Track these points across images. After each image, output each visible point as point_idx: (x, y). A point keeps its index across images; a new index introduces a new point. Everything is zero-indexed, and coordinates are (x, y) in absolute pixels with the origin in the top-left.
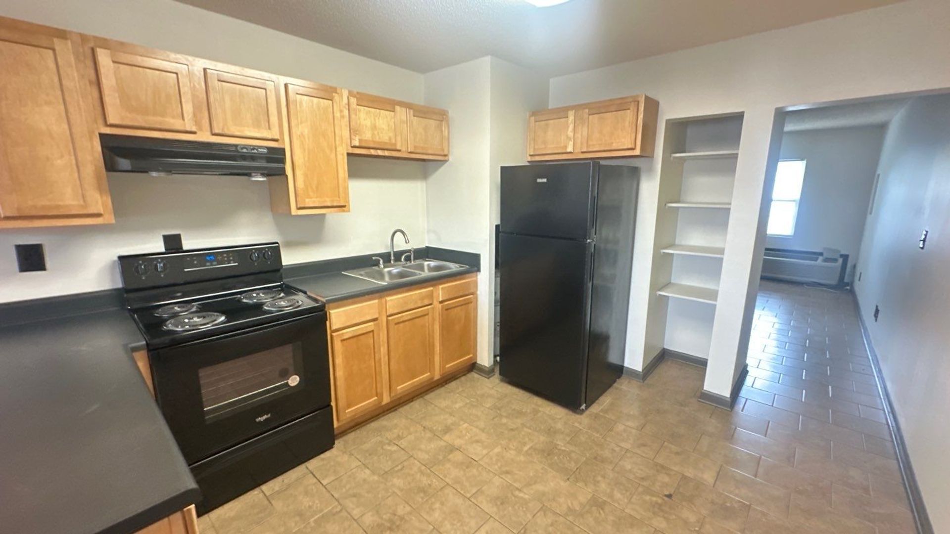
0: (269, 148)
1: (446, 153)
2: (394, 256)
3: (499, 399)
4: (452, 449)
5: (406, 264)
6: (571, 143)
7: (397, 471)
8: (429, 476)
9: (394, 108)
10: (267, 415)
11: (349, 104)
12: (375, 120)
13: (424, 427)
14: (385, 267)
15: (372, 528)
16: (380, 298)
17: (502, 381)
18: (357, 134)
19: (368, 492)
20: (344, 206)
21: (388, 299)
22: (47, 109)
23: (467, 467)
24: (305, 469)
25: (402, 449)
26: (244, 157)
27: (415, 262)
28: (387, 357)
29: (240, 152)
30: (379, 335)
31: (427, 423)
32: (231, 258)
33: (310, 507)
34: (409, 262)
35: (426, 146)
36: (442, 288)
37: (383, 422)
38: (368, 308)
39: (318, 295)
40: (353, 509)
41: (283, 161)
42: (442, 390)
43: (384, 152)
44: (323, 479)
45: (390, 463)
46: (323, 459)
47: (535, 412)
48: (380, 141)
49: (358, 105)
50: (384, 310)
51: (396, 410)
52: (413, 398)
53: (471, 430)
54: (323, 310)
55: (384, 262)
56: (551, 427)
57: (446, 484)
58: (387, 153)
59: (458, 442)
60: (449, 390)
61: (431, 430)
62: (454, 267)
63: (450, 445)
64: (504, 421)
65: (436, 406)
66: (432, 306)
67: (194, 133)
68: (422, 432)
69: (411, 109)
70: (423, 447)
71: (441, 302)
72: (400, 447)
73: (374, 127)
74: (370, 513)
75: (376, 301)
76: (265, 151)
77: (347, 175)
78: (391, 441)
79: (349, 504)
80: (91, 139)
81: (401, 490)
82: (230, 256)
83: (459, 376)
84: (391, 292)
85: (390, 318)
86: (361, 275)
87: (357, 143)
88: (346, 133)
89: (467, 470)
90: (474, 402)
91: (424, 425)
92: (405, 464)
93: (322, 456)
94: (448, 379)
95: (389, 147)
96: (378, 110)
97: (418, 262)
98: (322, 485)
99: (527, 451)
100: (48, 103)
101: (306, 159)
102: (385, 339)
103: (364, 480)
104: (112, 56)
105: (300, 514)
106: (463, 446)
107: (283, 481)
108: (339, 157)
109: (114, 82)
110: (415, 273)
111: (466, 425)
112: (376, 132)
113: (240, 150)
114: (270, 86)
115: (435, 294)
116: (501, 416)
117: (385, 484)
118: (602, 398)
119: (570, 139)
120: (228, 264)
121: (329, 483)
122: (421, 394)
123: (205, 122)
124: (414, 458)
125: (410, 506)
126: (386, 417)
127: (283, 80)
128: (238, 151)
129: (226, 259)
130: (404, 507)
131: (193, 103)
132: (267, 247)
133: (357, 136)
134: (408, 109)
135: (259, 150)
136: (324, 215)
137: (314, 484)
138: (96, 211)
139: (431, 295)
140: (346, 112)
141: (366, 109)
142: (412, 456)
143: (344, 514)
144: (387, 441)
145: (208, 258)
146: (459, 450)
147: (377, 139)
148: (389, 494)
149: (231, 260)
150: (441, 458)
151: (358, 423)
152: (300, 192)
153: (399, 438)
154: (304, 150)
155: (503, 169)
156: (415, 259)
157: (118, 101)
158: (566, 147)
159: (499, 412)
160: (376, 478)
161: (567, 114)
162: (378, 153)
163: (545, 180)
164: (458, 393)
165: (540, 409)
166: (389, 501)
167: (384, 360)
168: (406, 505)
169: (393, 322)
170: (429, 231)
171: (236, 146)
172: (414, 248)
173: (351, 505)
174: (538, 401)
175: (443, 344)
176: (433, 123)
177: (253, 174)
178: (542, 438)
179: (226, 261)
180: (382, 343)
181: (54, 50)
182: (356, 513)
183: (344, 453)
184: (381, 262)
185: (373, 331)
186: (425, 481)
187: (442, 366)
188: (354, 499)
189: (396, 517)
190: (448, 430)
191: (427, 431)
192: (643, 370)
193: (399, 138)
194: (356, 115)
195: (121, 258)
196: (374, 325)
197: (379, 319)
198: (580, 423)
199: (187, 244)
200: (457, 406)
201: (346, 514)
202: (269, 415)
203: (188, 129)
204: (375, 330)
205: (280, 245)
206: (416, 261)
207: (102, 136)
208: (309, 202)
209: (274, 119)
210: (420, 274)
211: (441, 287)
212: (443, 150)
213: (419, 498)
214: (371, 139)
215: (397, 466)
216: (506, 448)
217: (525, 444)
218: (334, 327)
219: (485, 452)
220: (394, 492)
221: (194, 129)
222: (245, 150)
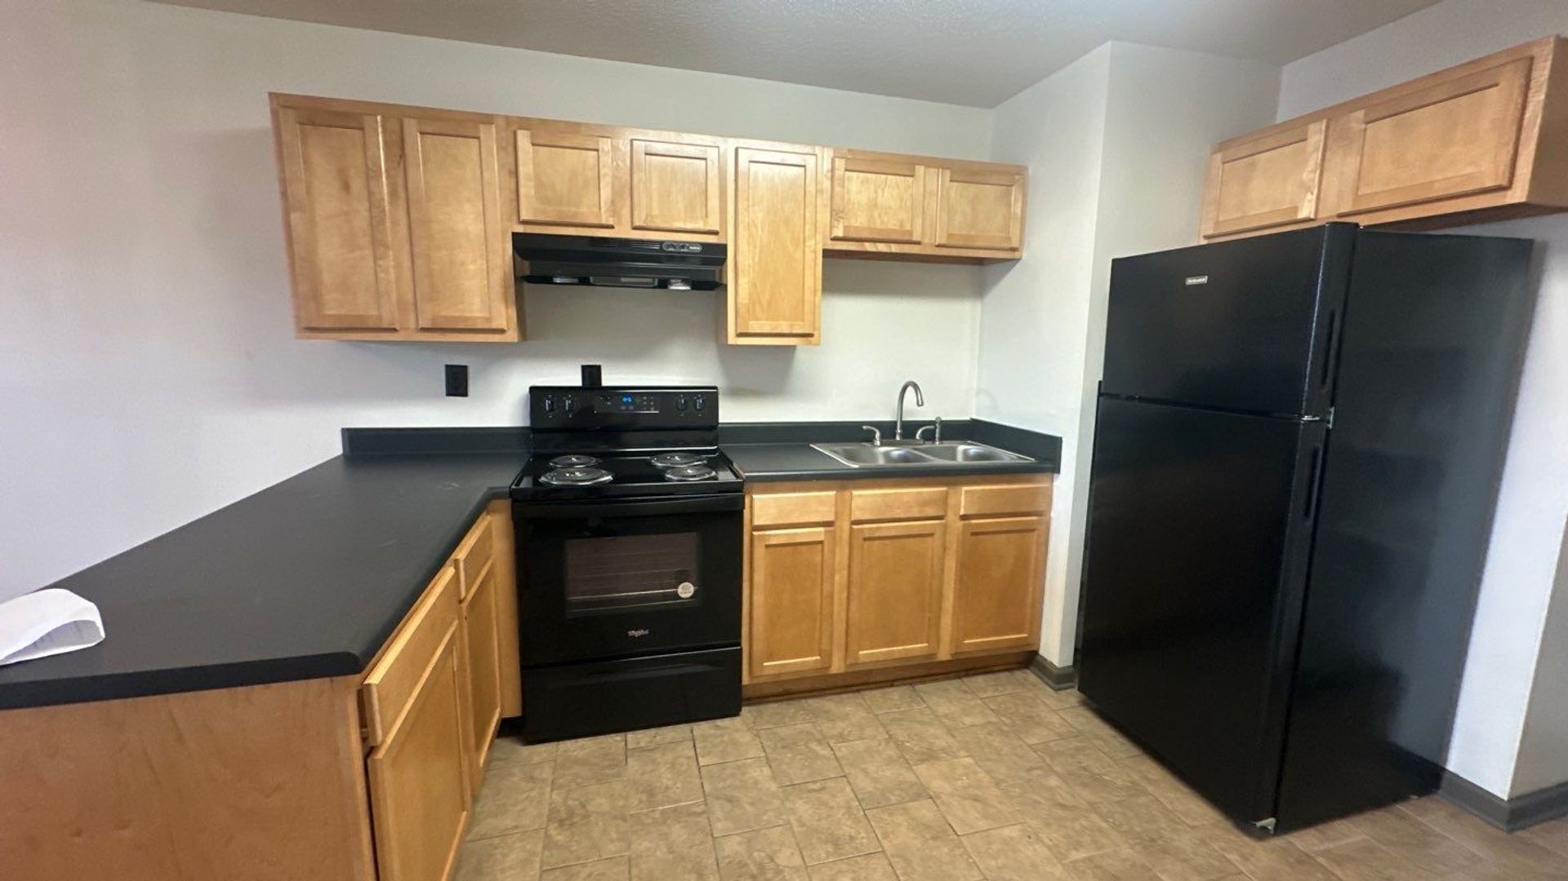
0: (704, 245)
1: (1015, 244)
2: (902, 428)
3: (1062, 737)
4: (922, 793)
5: (924, 444)
6: (1311, 198)
7: (810, 791)
8: (857, 821)
9: (914, 170)
10: (644, 630)
11: (833, 170)
12: (876, 192)
13: (890, 737)
14: (882, 445)
15: (730, 862)
16: (842, 488)
17: (1084, 703)
18: (840, 217)
19: (752, 804)
20: (811, 335)
21: (856, 493)
22: (467, 207)
23: (934, 838)
24: (688, 732)
25: (836, 758)
26: (671, 258)
27: (942, 443)
28: (845, 595)
29: (665, 251)
30: (833, 553)
31: (900, 733)
32: (652, 403)
33: (667, 788)
34: (930, 442)
35: (973, 233)
36: (967, 492)
37: (828, 703)
38: (817, 503)
39: (741, 469)
40: (719, 820)
41: (722, 261)
42: (952, 686)
43: (890, 247)
44: (703, 757)
45: (805, 772)
46: (717, 727)
47: (1135, 790)
48: (883, 227)
49: (846, 170)
50: (847, 510)
51: (858, 691)
52: (894, 681)
53: (975, 773)
54: (740, 491)
55: (882, 437)
56: (1161, 837)
57: (880, 849)
58: (894, 248)
59: (937, 785)
60: (964, 687)
61: (899, 745)
62: (1007, 457)
63: (922, 785)
64: (1053, 781)
65: (928, 707)
66: (943, 521)
67: (612, 227)
68: (884, 744)
69: (947, 168)
70: (871, 768)
71: (964, 517)
72: (834, 754)
73: (873, 205)
74: (738, 838)
75: (832, 493)
76: (699, 248)
77: (819, 286)
78: (825, 738)
79: (719, 809)
80: (503, 241)
81: (802, 825)
82: (651, 401)
83: (996, 668)
84: (863, 482)
85: (855, 527)
86: (835, 452)
87: (840, 233)
88: (824, 217)
89: (931, 842)
90: (1005, 724)
91: (892, 733)
92: (830, 784)
93: (719, 722)
94: (965, 667)
95: (900, 238)
96: (883, 176)
97: (947, 444)
98: (698, 764)
99: (1076, 861)
100: (469, 200)
101: (756, 259)
102: (846, 561)
103: (756, 782)
104: (532, 136)
105: (650, 792)
106: (944, 797)
107: (655, 737)
108: (809, 256)
109: (531, 171)
110: (924, 458)
111: (969, 760)
112: (876, 214)
113: (665, 249)
114: (712, 154)
115: (951, 501)
116: (1051, 771)
117: (783, 803)
118: (1340, 826)
119: (1309, 190)
120: (647, 410)
121: (708, 766)
122: (913, 678)
123: (626, 212)
124: (849, 783)
125: (803, 858)
126: (836, 698)
127: (730, 144)
128: (661, 250)
129: (645, 403)
130: (792, 854)
131: (613, 188)
132: (700, 393)
133: (842, 221)
134: (940, 170)
135: (691, 248)
136: (793, 348)
137: (689, 758)
138: (500, 327)
139: (944, 501)
140: (827, 184)
141: (861, 175)
142: (845, 776)
143: (703, 820)
144: (818, 736)
145: (625, 400)
146: (935, 802)
147: (878, 225)
148: (781, 822)
149: (652, 406)
150: (893, 799)
151: (790, 691)
152: (742, 311)
153: (841, 738)
154: (755, 247)
155: (1116, 263)
156: (942, 439)
157: (533, 192)
158: (1295, 209)
159: (1048, 760)
160: (774, 787)
161: (1306, 133)
162: (877, 248)
163: (1204, 280)
164: (981, 699)
165: (1150, 789)
166: (775, 833)
167: (840, 596)
168: (797, 854)
169: (863, 537)
170: (979, 392)
171: (661, 243)
172: (943, 419)
173: (719, 814)
174: (1153, 771)
175: (960, 595)
176: (990, 192)
177: (673, 281)
178: (1126, 851)
179: (645, 406)
180: (837, 567)
181: (478, 138)
182: (720, 827)
183: (750, 729)
184: (878, 435)
185: (821, 542)
186: (847, 828)
187: (956, 641)
188: (728, 806)
189: (772, 865)
190: (929, 756)
191: (892, 744)
192: (1511, 800)
193: (919, 221)
194: (843, 187)
195: (533, 390)
196: (826, 531)
197: (837, 524)
198: (1245, 858)
199: (609, 379)
200: (968, 720)
201: (706, 821)
202: (647, 632)
203: (604, 222)
204: (826, 543)
205: (720, 391)
206: (945, 442)
207: (514, 235)
208: (755, 327)
209: (714, 203)
210: (931, 460)
211: (965, 488)
212: (1009, 239)
213: (822, 851)
214: (866, 225)
215: (814, 782)
216: (1033, 836)
217: (1078, 846)
218: (757, 522)
219: (983, 824)
220: (788, 822)
221: (611, 222)
222: (671, 249)
